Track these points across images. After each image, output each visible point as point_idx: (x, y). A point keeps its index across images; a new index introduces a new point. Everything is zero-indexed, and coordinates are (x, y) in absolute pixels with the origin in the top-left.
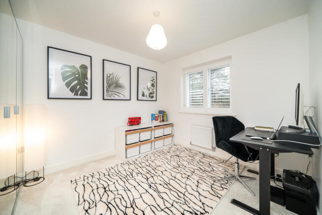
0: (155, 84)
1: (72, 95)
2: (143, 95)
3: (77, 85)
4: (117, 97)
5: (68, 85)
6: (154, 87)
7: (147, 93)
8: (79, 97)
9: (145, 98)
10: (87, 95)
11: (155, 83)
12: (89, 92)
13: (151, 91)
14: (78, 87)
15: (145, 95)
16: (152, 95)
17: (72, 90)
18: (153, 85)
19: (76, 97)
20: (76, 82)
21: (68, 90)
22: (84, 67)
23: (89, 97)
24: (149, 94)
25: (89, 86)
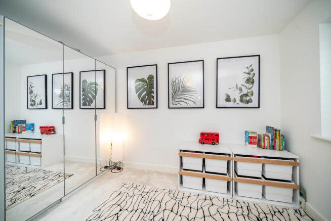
0: (256, 79)
1: (141, 105)
2: (228, 99)
3: (145, 95)
4: (184, 105)
5: (139, 96)
6: (253, 83)
7: (235, 95)
8: (147, 106)
9: (231, 104)
10: (153, 104)
11: (257, 75)
12: (155, 100)
13: (245, 91)
14: (147, 97)
15: (232, 99)
16: (248, 98)
17: (142, 101)
18: (250, 81)
19: (145, 106)
20: (145, 92)
21: (139, 100)
22: (151, 77)
23: (155, 106)
24: (242, 97)
25: (155, 95)
